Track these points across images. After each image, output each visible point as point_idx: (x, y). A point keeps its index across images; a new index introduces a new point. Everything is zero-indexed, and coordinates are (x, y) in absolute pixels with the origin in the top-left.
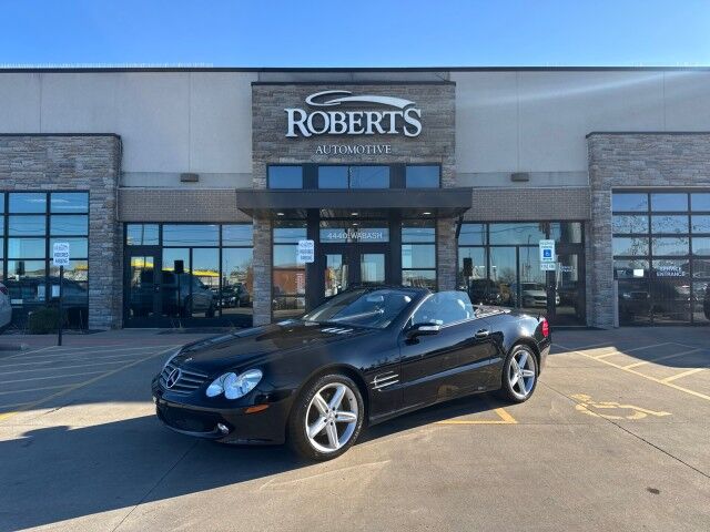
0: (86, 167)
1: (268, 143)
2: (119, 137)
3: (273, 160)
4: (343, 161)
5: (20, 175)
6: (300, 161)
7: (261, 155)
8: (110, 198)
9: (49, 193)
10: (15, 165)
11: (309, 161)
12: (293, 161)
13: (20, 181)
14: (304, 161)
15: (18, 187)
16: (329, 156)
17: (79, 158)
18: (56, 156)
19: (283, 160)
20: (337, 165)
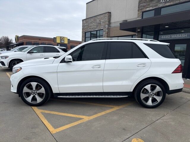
0: (103, 23)
1: (143, 4)
2: (110, 13)
3: (144, 10)
4: (172, 3)
5: (92, 27)
6: (154, 8)
7: (141, 9)
8: (107, 30)
9: (97, 31)
10: (92, 25)
11: (157, 7)
12: (151, 8)
13: (92, 29)
14: (155, 8)
15: (92, 30)
16: (165, 3)
17: (102, 21)
18: (98, 21)
19: (148, 9)
20: (169, 6)
